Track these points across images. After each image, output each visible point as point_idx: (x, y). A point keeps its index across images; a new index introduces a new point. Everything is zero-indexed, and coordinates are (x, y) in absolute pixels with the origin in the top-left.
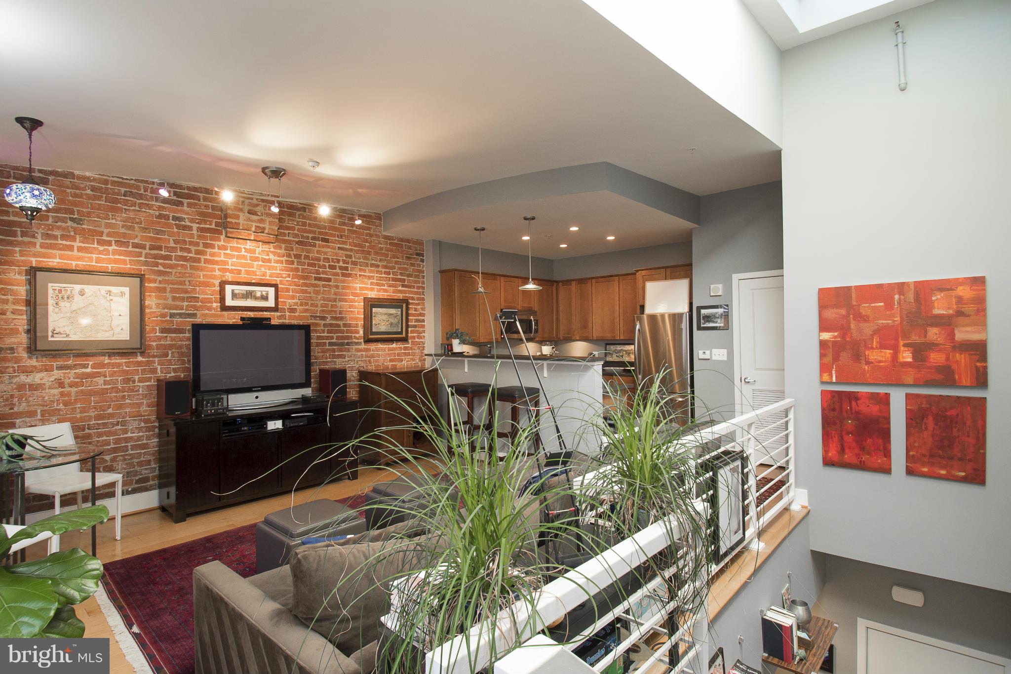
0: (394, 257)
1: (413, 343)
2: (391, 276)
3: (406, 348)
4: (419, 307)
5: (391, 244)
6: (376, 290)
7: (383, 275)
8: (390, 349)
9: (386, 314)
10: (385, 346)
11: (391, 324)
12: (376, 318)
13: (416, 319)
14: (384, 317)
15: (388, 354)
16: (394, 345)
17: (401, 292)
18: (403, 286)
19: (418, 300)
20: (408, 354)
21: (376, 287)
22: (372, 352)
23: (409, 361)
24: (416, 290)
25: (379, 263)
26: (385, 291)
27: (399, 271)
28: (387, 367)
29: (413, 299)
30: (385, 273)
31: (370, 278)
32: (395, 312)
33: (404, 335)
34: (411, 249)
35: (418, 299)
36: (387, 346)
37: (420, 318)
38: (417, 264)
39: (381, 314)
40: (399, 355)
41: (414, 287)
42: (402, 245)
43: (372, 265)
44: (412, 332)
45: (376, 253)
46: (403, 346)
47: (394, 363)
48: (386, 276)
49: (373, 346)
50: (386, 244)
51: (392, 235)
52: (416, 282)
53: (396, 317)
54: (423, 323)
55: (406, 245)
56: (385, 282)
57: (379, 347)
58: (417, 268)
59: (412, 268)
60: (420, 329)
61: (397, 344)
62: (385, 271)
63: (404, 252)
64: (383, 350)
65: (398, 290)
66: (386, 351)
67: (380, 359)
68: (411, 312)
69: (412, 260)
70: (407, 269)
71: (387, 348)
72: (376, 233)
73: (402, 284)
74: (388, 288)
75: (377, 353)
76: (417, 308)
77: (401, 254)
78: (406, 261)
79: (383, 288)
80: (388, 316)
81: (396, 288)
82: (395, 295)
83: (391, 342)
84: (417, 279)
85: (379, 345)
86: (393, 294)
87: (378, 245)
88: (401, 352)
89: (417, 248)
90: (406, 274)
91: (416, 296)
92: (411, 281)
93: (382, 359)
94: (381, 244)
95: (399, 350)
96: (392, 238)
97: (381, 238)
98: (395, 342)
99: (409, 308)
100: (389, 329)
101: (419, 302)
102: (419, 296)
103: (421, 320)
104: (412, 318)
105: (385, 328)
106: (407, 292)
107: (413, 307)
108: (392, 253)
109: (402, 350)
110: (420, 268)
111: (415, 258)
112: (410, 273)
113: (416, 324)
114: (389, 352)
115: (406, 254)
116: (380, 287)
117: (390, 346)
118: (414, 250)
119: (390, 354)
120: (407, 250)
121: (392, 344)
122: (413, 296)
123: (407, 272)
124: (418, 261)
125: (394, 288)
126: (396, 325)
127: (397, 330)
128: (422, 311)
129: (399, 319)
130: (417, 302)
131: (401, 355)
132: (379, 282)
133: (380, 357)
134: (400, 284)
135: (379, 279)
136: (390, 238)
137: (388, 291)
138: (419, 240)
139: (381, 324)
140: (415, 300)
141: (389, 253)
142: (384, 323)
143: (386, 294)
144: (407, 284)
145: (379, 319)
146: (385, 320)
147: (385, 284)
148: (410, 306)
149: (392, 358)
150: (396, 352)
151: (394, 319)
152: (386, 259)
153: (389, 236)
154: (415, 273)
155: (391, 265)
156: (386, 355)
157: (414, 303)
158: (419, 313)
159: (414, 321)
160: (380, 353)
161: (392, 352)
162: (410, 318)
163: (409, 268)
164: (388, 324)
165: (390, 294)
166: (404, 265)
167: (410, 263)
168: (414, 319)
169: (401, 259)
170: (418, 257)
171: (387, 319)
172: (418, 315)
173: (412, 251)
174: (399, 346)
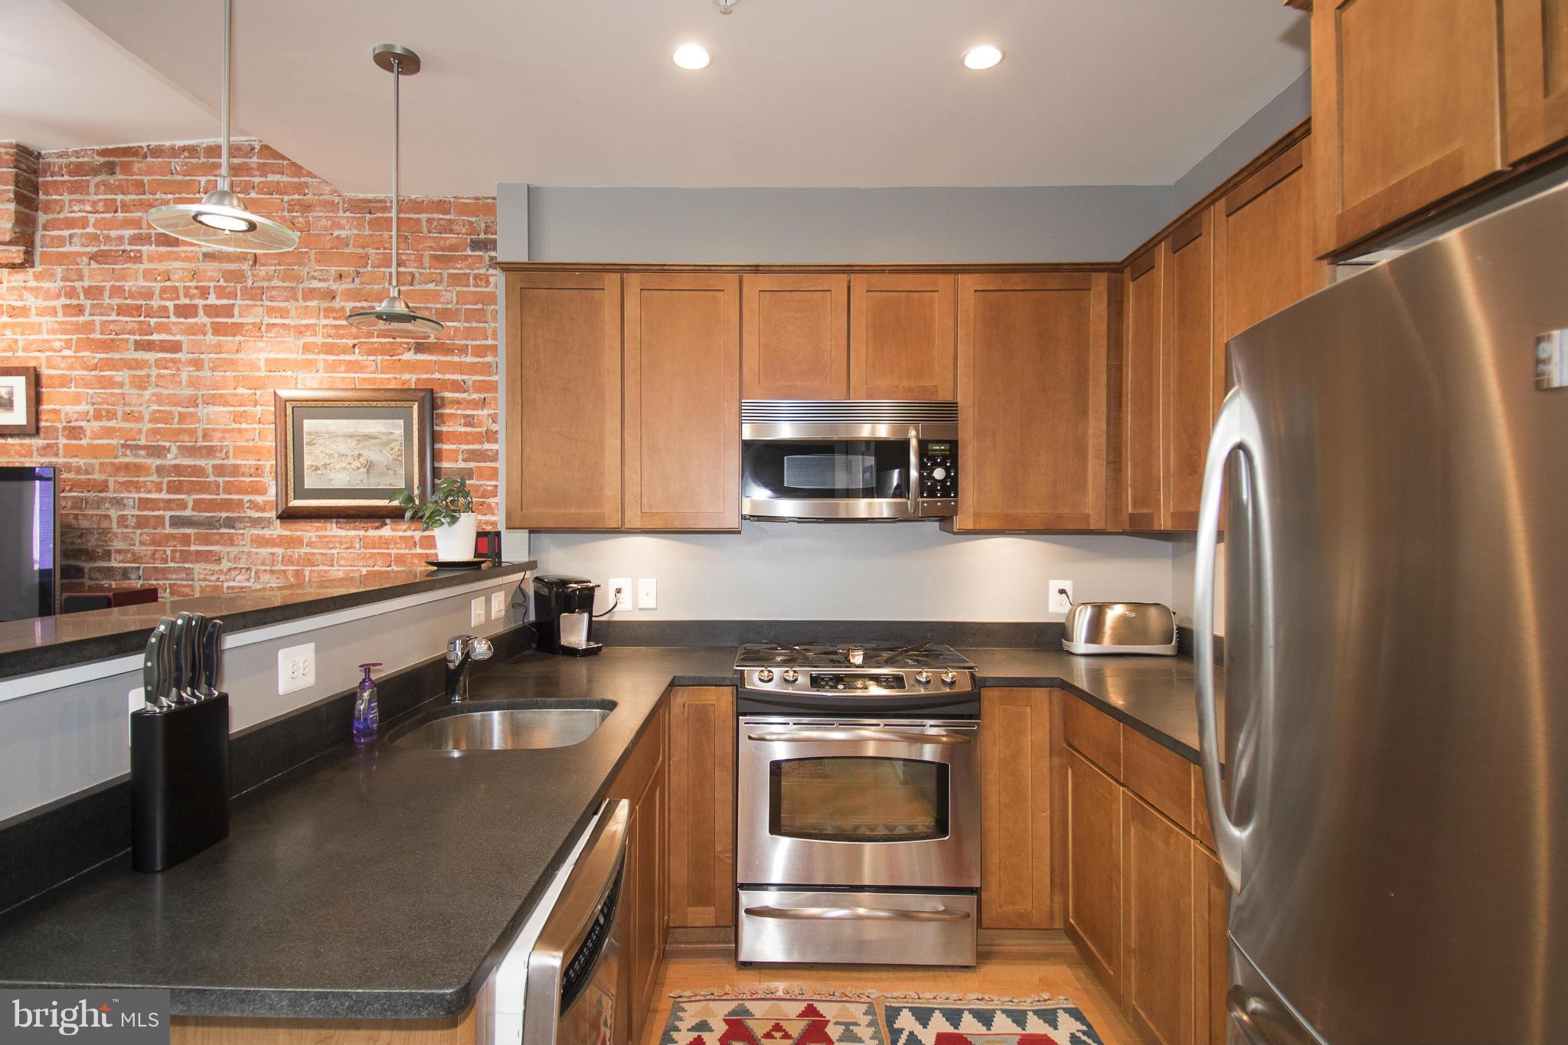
4: (485, 412)
5: (375, 224)
6: (321, 365)
8: (366, 543)
9: (351, 436)
10: (353, 533)
11: (369, 466)
12: (317, 450)
13: (468, 451)
14: (344, 446)
15: (364, 557)
16: (387, 531)
17: (411, 366)
18: (419, 349)
19: (480, 391)
21: (323, 356)
22: (308, 550)
24: (469, 359)
25: (334, 286)
26: (352, 366)
29: (455, 386)
31: (300, 331)
32: (383, 430)
34: (451, 231)
36: (362, 533)
37: (485, 446)
38: (477, 277)
39: (333, 436)
41: (463, 350)
42: (419, 221)
43: (309, 294)
45: (323, 257)
46: (417, 535)
49: (309, 531)
50: (361, 224)
51: (380, 196)
52: (469, 333)
53: (386, 444)
55: (433, 219)
56: (356, 341)
57: (333, 536)
58: (475, 289)
59: (458, 289)
60: (484, 482)
61: (395, 527)
62: (356, 307)
63: (427, 245)
64: (346, 543)
65: (402, 361)
66: (354, 548)
67: (335, 570)
68: (450, 429)
69: (458, 266)
70: (436, 295)
71: (358, 540)
72: (322, 197)
73: (417, 343)
74: (365, 358)
75: (325, 551)
76: (473, 415)
77: (412, 252)
78: (432, 270)
79: (347, 357)
80: (359, 441)
81: (394, 358)
82: (389, 379)
83: (376, 520)
84: (474, 325)
85: (331, 530)
86: (383, 376)
87: (330, 232)
88: (409, 554)
89: (475, 225)
90: (434, 310)
91: (470, 379)
92: (452, 332)
93: (339, 570)
94: (342, 228)
95: (404, 546)
96: (379, 205)
97: (341, 211)
98: (388, 521)
99: (442, 415)
100: (362, 481)
101: (482, 396)
102: (484, 378)
103: (490, 453)
104: (453, 447)
105: (349, 479)
106: (433, 366)
107: (460, 412)
108: (381, 251)
109: (416, 547)
110: (486, 290)
111: (470, 256)
112: (450, 306)
113: (472, 465)
114: (365, 551)
115: (431, 248)
116: (337, 355)
117: (372, 533)
118: (463, 234)
119: (370, 558)
120: (435, 235)
121: (377, 528)
122: (457, 380)
123: (439, 306)
124: (480, 265)
125: (389, 358)
126: (388, 469)
127: (391, 484)
128: (494, 425)
129: (399, 450)
130: (475, 396)
131: (410, 563)
132: (335, 341)
133: (332, 565)
134: (408, 343)
135: (333, 331)
136: (374, 205)
137: (366, 367)
138: (485, 198)
139: (332, 465)
140: (467, 391)
141: (371, 251)
142: (344, 465)
143: (356, 375)
144: (435, 341)
145: (328, 452)
146: (347, 456)
147: (354, 346)
148: (448, 411)
149: (376, 568)
150: (393, 552)
151: (381, 451)
152: (358, 273)
153: (369, 201)
154: (466, 307)
155: (376, 287)
156: (353, 560)
157: (463, 399)
158: (484, 432)
159: (460, 457)
160: (333, 554)
161: (378, 553)
162: (445, 447)
163: (444, 293)
164: (359, 466)
165: (373, 375)
166: (426, 283)
167: (450, 275)
168: (463, 452)
169: (415, 265)
170: (481, 253)
171: (356, 453)
172: (479, 438)
173: (457, 236)
174: (405, 534)
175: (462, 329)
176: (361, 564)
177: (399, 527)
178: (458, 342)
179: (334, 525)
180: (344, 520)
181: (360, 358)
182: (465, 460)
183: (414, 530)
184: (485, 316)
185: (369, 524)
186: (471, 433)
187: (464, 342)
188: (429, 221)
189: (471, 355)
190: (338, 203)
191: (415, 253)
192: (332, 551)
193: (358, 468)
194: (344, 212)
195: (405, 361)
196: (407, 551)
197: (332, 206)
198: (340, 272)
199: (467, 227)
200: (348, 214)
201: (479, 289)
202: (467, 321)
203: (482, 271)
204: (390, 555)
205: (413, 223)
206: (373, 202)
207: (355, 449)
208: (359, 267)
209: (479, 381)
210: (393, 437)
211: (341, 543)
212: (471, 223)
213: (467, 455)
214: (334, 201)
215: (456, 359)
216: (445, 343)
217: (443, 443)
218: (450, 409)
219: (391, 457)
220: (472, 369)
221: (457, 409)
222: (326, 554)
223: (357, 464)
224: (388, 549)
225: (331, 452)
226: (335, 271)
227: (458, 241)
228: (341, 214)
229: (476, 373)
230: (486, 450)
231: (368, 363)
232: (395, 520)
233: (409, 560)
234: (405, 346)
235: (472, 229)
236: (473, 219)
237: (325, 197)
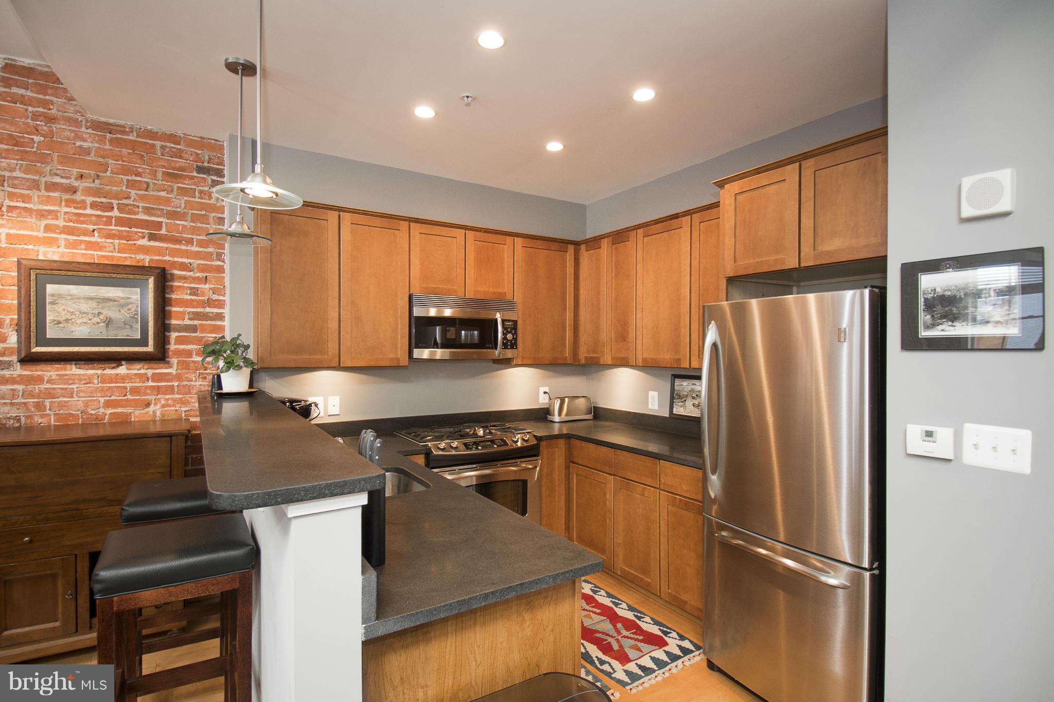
0: (126, 171)
1: (184, 365)
2: (116, 213)
3: (157, 378)
4: (207, 286)
5: (115, 142)
6: (62, 243)
7: (89, 211)
9: (92, 299)
10: (92, 372)
11: (109, 322)
12: (59, 308)
13: (193, 313)
14: (85, 307)
15: (102, 390)
16: (123, 370)
17: (145, 250)
18: (152, 237)
19: (202, 271)
20: (171, 390)
21: (64, 236)
22: (48, 386)
23: (169, 406)
24: (195, 248)
25: (76, 184)
26: (91, 246)
27: (141, 205)
28: (97, 421)
29: (183, 267)
30: (94, 206)
31: (42, 214)
32: (122, 295)
33: (150, 348)
34: (181, 157)
35: (202, 268)
36: (99, 372)
37: (208, 310)
38: (201, 192)
39: (74, 298)
40: (134, 391)
41: (190, 242)
42: (153, 146)
43: (51, 187)
44: (179, 341)
45: (65, 160)
46: (150, 372)
47: (120, 410)
48: (99, 213)
50: (102, 140)
51: (122, 122)
52: (194, 230)
53: (123, 306)
54: (219, 323)
55: (166, 146)
56: (96, 227)
57: (72, 374)
58: (199, 200)
59: (186, 198)
60: (206, 335)
61: (130, 367)
62: (96, 202)
63: (160, 164)
64: (85, 380)
65: (136, 245)
66: (93, 383)
67: (74, 401)
68: (178, 297)
69: (186, 182)
70: (167, 201)
71: (96, 377)
72: (66, 114)
73: (150, 233)
74: (103, 240)
75: (65, 386)
76: (198, 288)
77: (147, 167)
78: (164, 183)
79: (87, 239)
80: (99, 302)
81: (130, 242)
82: (125, 257)
83: (113, 362)
84: (199, 225)
85: (71, 370)
86: (120, 255)
87: (73, 142)
88: (144, 386)
89: (201, 156)
90: (165, 212)
91: (196, 262)
92: (180, 228)
93: (79, 400)
94: (84, 140)
95: (138, 380)
96: (118, 128)
97: (84, 128)
98: (123, 363)
99: (172, 286)
100: (101, 332)
101: (205, 275)
102: (206, 262)
103: (211, 315)
104: (181, 309)
105: (89, 331)
106: (165, 251)
107: (186, 285)
108: (120, 162)
109: (148, 381)
110: (209, 202)
111: (196, 177)
112: (179, 210)
113: (196, 322)
114: (102, 385)
115: (164, 167)
116: (78, 236)
117: (109, 372)
118: (191, 161)
119: (107, 390)
120: (167, 158)
121: (113, 368)
122: (185, 262)
123: (169, 209)
124: (204, 184)
125: (125, 242)
126: (125, 324)
127: (128, 336)
128: (214, 295)
129: (136, 311)
130: (198, 274)
131: (144, 393)
132: (75, 225)
133: (72, 397)
134: (143, 233)
135: (74, 218)
136: (114, 128)
137: (105, 247)
138: (209, 139)
139: (73, 320)
140: (193, 271)
141: (110, 161)
142: (85, 320)
143: (96, 253)
144: (166, 233)
145: (69, 310)
146: (88, 313)
147: (94, 231)
148: (176, 284)
149: (113, 398)
150: (128, 385)
151: (120, 311)
152: (98, 176)
153: (111, 124)
154: (192, 212)
155: (115, 188)
156: (92, 392)
157: (190, 276)
158: (206, 300)
159: (187, 316)
160: (73, 388)
161: (115, 386)
162: (174, 309)
163: (174, 200)
164: (99, 321)
165: (110, 254)
166: (159, 191)
167: (179, 188)
168: (188, 313)
169: (149, 177)
170: (205, 176)
171: (96, 311)
172: (203, 304)
173: (185, 161)
174: (139, 372)
175: (188, 227)
176: (99, 395)
177: (134, 367)
178: (185, 236)
179: (74, 366)
180: (84, 362)
181: (99, 240)
182: (190, 319)
183: (147, 369)
184: (208, 219)
185: (107, 365)
186: (196, 300)
187: (190, 236)
188: (163, 147)
189: (196, 246)
190: (81, 121)
191: (150, 168)
192: (71, 386)
193: (98, 323)
194: (87, 129)
195: (140, 245)
196: (140, 384)
197: (77, 123)
198: (82, 174)
199: (194, 156)
200: (90, 131)
201: (203, 201)
202: (192, 221)
203: (206, 189)
204: (126, 388)
205: (148, 147)
206: (113, 125)
207: (95, 308)
208: (100, 172)
209: (202, 264)
210: (130, 301)
211: (81, 380)
212: (197, 154)
213: (192, 316)
214: (78, 119)
215: (183, 247)
216: (175, 235)
217: (172, 306)
218: (178, 282)
219: (128, 315)
220: (197, 255)
221: (184, 283)
222: (66, 388)
223: (97, 319)
224: (124, 383)
225: (72, 310)
226: (77, 171)
227: (186, 165)
228: (83, 129)
229: (200, 259)
230: (208, 313)
231: (107, 244)
232: (129, 362)
233: (143, 391)
234: (140, 235)
235: (198, 158)
236: (199, 152)
237: (69, 115)
